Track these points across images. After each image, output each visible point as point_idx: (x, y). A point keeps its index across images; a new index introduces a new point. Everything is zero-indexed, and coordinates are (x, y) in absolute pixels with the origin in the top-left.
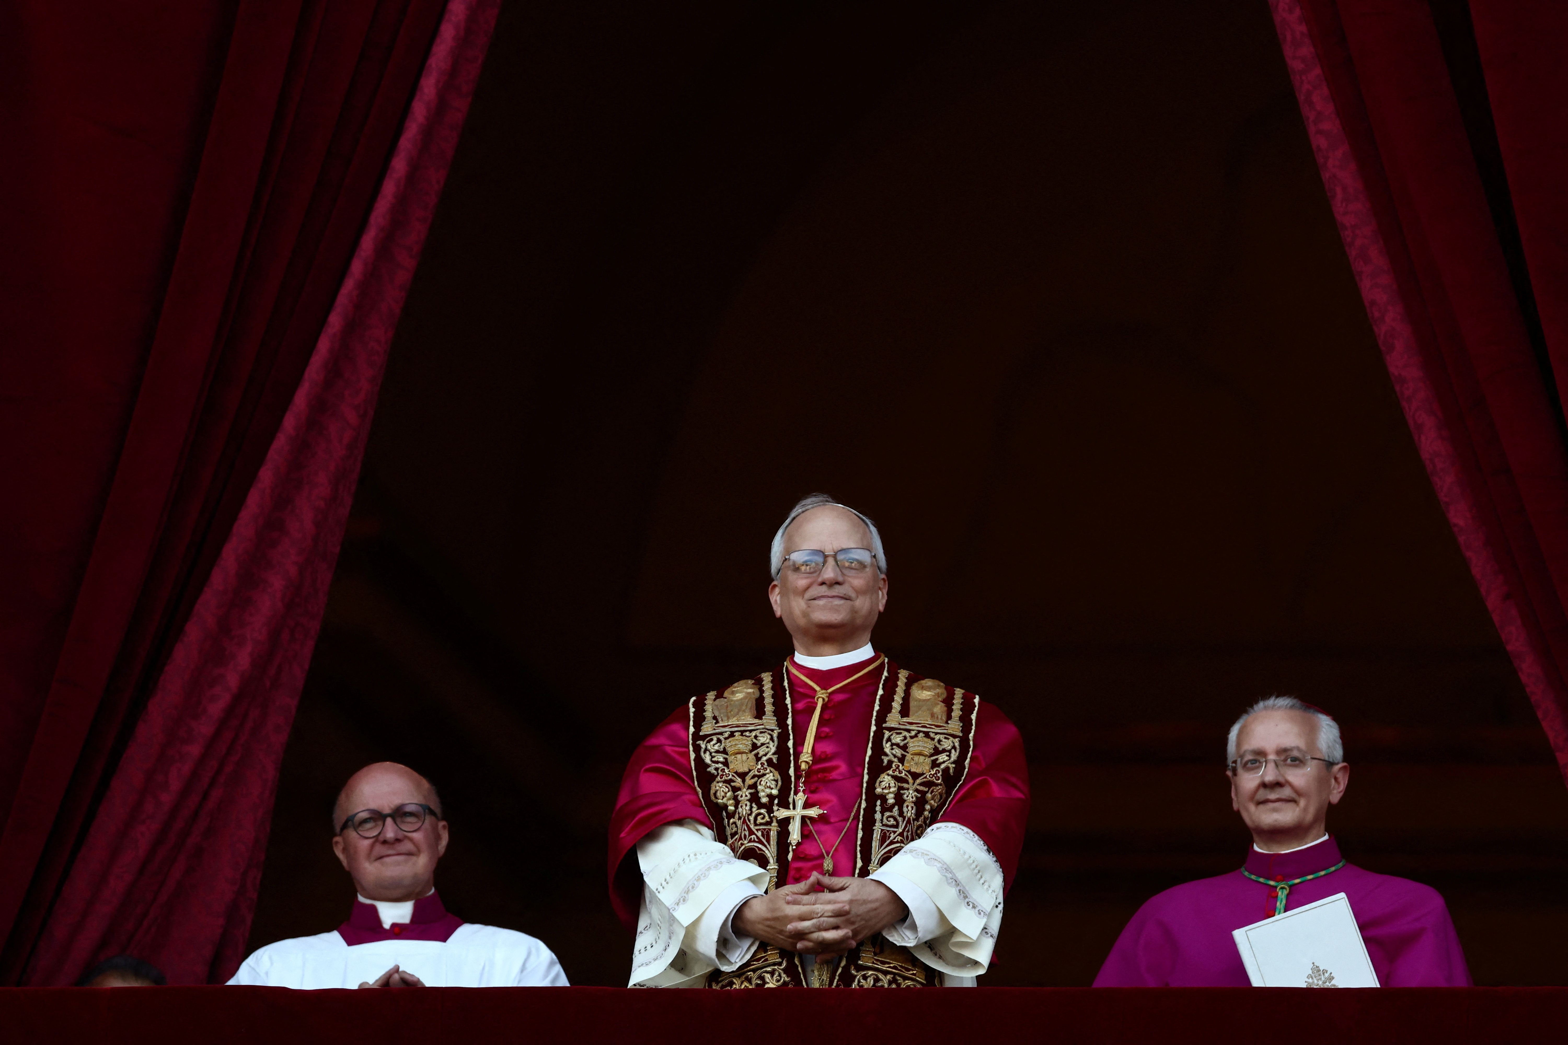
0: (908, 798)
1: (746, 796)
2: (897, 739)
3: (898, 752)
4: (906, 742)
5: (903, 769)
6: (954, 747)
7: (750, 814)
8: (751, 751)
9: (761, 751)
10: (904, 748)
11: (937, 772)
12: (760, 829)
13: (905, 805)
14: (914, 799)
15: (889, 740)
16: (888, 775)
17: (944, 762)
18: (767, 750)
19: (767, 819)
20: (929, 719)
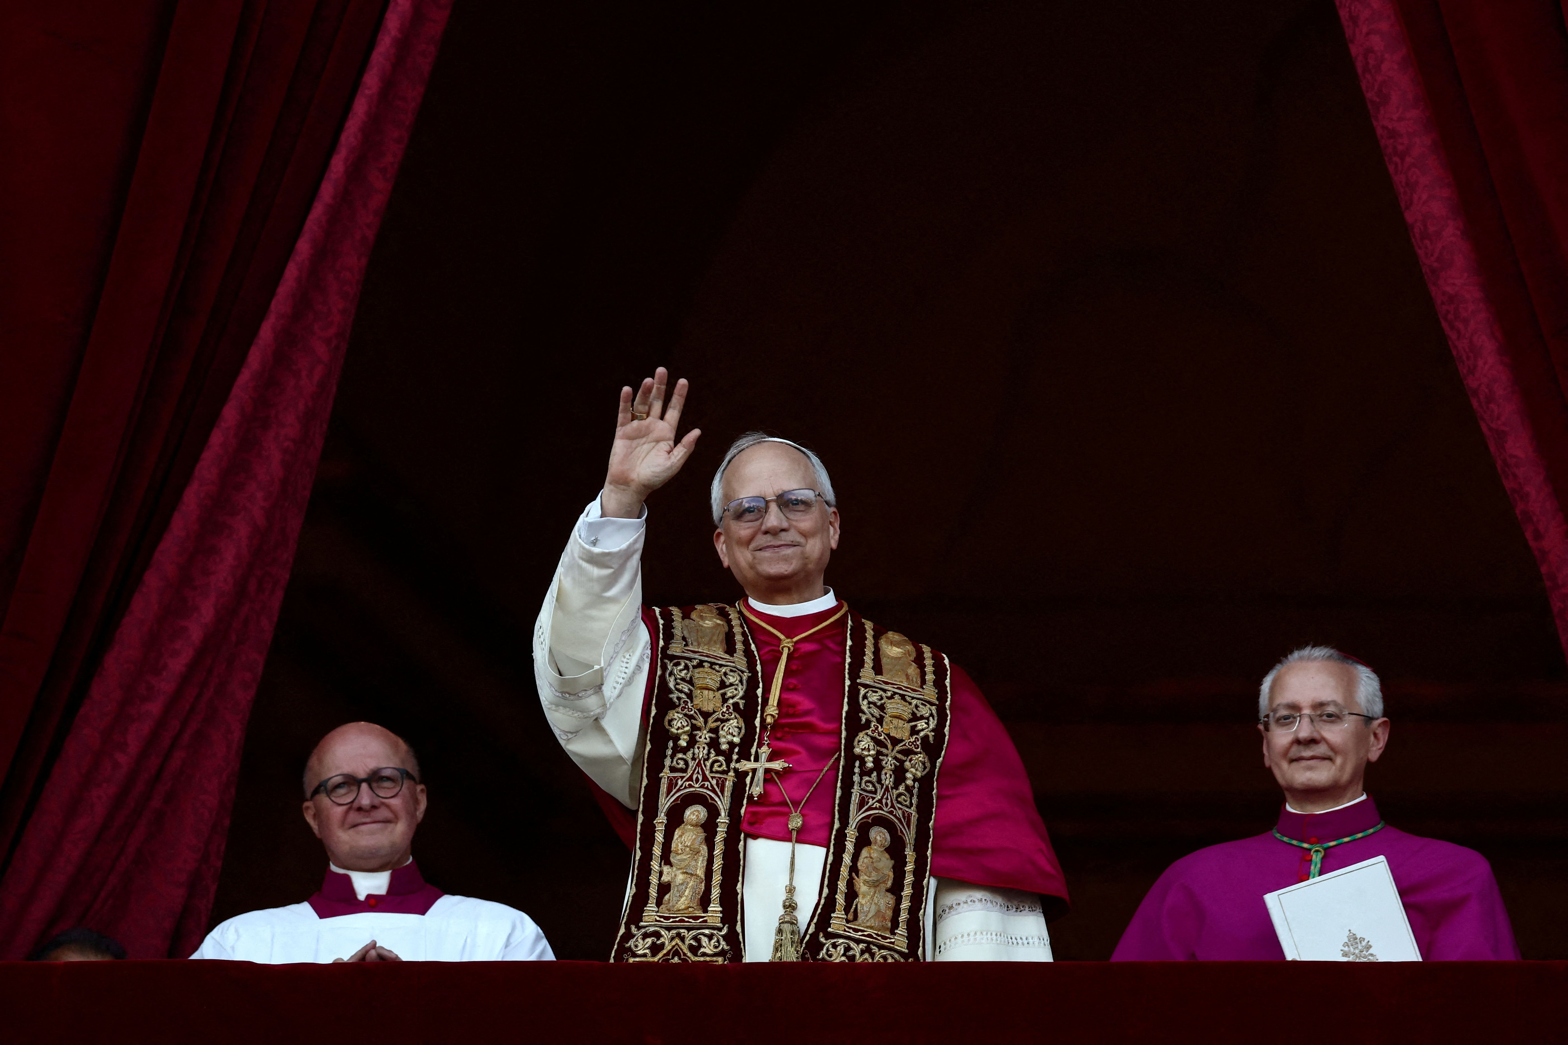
0: (887, 765)
1: (706, 738)
2: (874, 698)
3: (876, 712)
4: (883, 701)
5: (882, 732)
6: (932, 715)
7: (708, 759)
8: (719, 690)
9: (730, 692)
10: (882, 708)
11: (916, 740)
12: (715, 777)
13: (883, 772)
14: (893, 767)
15: (865, 698)
16: (867, 735)
17: (923, 730)
18: (735, 692)
20: (904, 681)
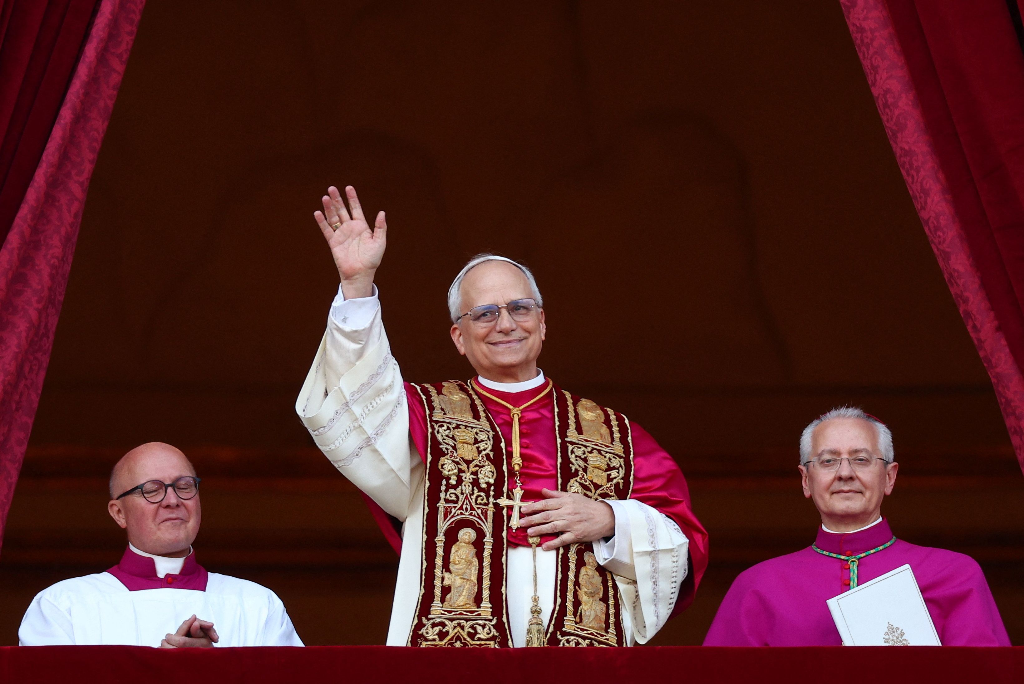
1: (469, 479)
2: (579, 452)
3: (582, 463)
4: (585, 455)
5: (587, 478)
6: (621, 466)
7: (473, 494)
8: (474, 444)
9: (482, 446)
10: (585, 460)
11: (611, 485)
12: (479, 508)
15: (572, 452)
16: (576, 481)
17: (615, 478)
18: (486, 446)
19: (485, 501)
20: (599, 439)
